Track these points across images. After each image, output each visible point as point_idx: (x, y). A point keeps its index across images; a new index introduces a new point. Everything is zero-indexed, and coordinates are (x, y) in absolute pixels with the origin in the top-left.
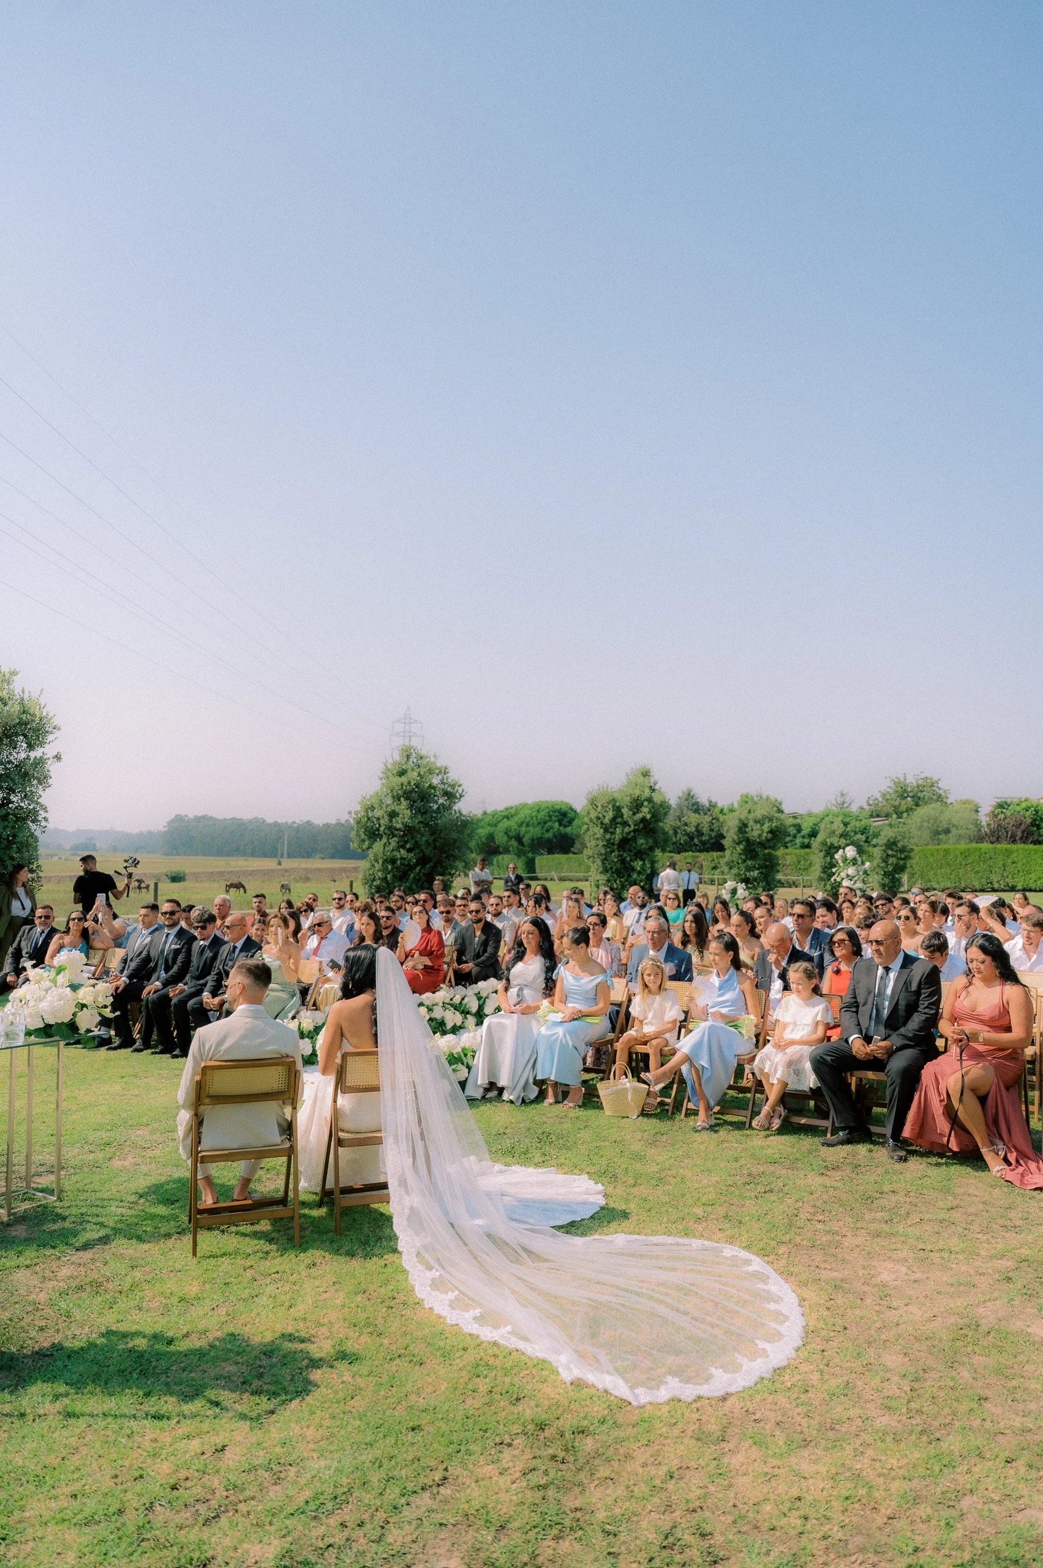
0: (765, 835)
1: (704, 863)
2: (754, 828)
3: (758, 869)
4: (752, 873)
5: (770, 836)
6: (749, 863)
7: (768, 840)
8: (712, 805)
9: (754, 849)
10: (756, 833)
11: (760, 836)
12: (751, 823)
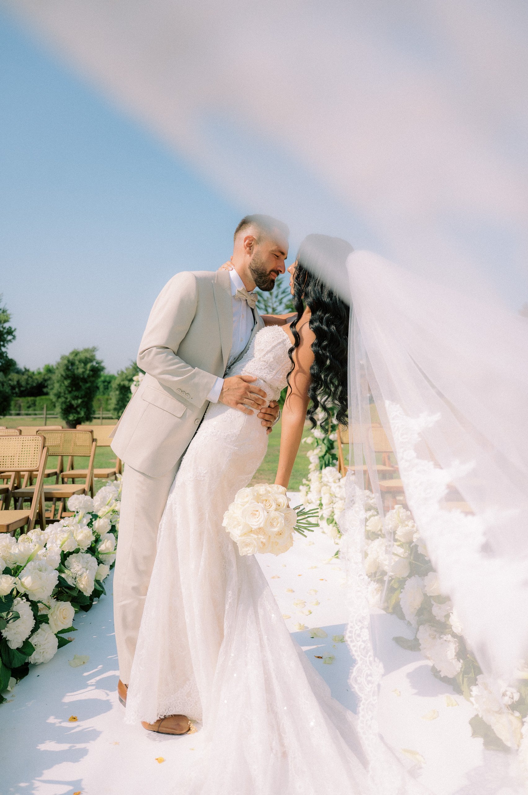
0: (88, 372)
1: (22, 404)
2: (79, 367)
3: (81, 398)
4: (76, 401)
5: (91, 373)
6: (76, 393)
7: (89, 376)
8: (27, 370)
9: (78, 384)
10: (81, 370)
11: (83, 372)
12: (77, 363)
